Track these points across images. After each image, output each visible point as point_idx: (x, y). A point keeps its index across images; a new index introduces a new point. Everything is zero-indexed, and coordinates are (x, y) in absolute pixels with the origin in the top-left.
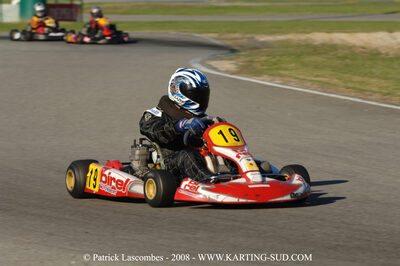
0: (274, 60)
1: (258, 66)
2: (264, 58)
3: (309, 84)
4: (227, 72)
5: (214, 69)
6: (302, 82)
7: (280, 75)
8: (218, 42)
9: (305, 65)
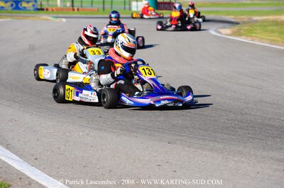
0: (251, 28)
1: (242, 32)
2: (247, 28)
3: (264, 40)
4: (226, 35)
5: (220, 33)
6: (261, 39)
7: (252, 36)
8: (233, 20)
9: (266, 31)
